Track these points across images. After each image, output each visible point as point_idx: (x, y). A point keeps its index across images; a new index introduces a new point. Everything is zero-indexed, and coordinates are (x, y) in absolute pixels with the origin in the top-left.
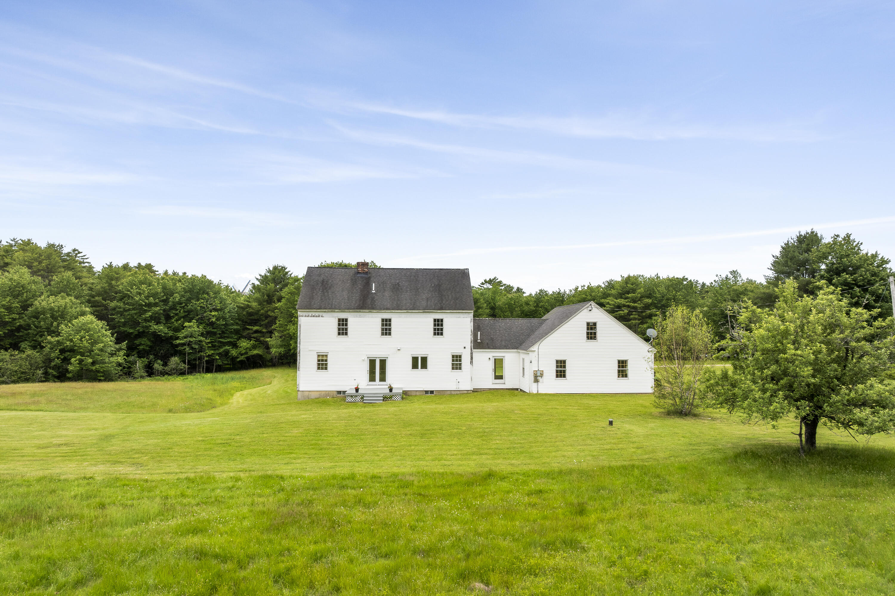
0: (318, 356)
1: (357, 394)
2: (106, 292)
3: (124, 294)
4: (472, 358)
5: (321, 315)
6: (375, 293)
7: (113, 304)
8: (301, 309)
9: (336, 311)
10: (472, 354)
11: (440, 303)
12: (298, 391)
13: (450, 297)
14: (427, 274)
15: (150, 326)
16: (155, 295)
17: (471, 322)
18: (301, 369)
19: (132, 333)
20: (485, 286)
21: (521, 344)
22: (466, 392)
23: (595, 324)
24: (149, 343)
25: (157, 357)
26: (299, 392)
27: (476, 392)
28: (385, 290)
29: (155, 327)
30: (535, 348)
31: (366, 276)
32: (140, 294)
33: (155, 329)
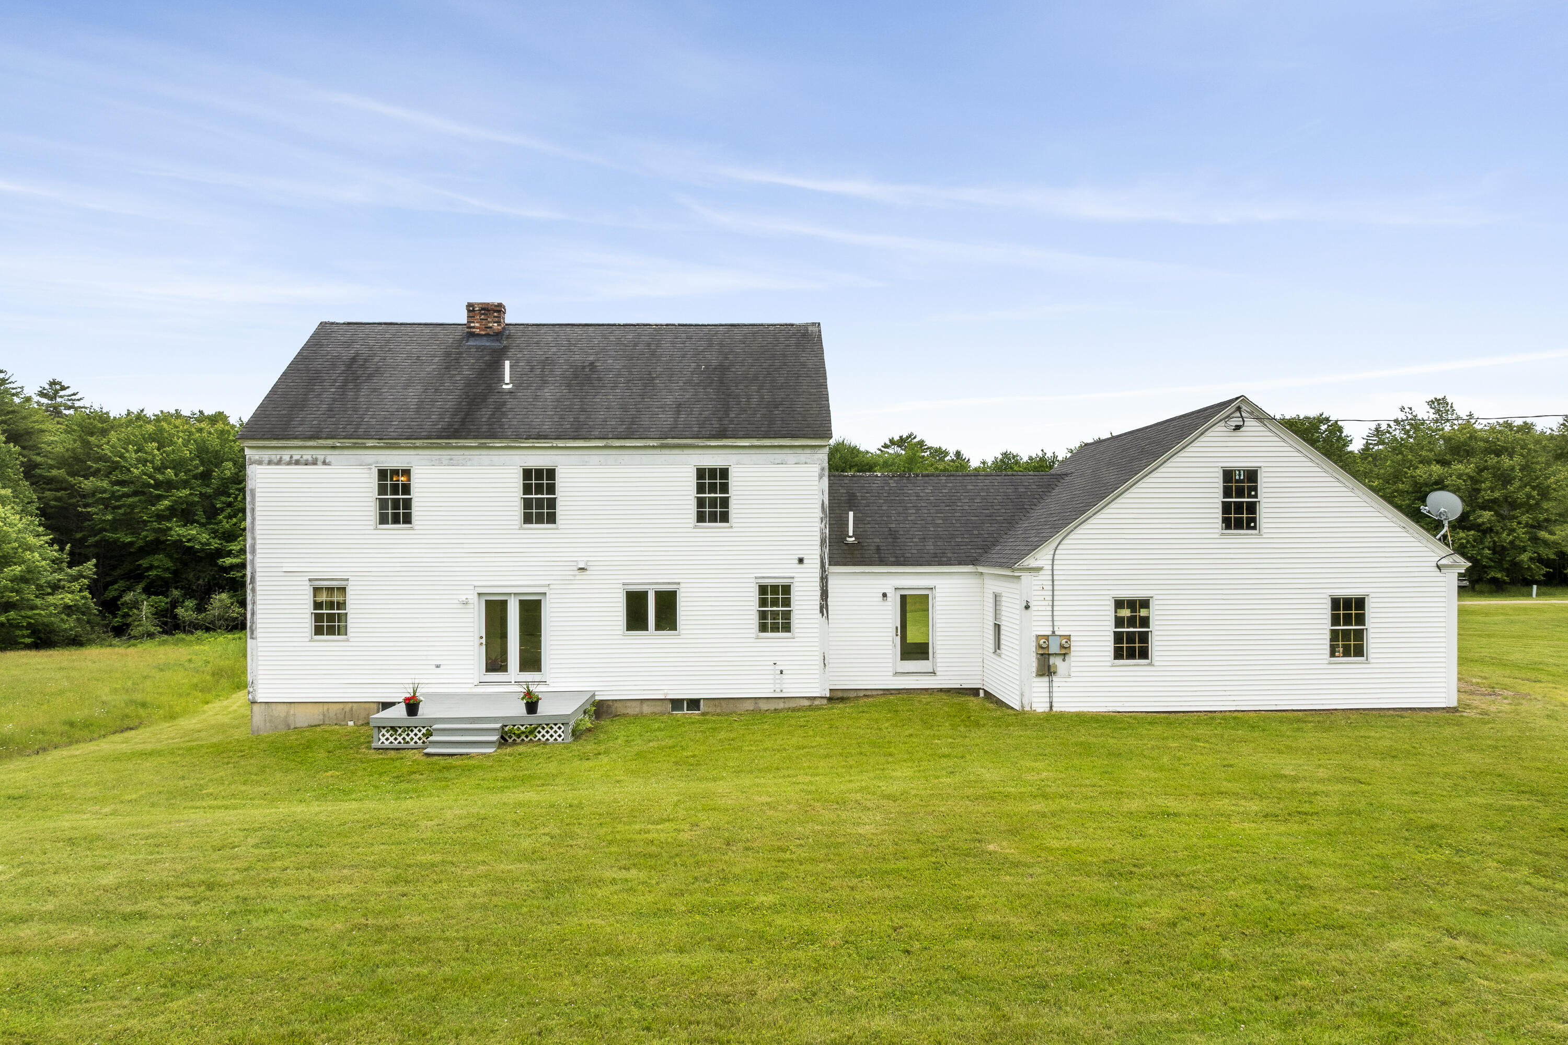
0: (317, 590)
1: (412, 721)
2: (77, 459)
3: (113, 462)
4: (824, 594)
5: (321, 458)
6: (510, 392)
7: (88, 484)
8: (253, 438)
9: (370, 443)
10: (824, 579)
11: (720, 419)
12: (254, 702)
13: (755, 400)
14: (690, 338)
15: (170, 529)
16: (178, 465)
17: (821, 477)
18: (259, 633)
19: (131, 544)
20: (891, 451)
21: (986, 549)
22: (807, 703)
23: (1252, 475)
24: (170, 564)
25: (189, 593)
26: (256, 707)
27: (842, 699)
28: (545, 382)
29: (179, 531)
30: (1041, 558)
31: (496, 344)
32: (145, 462)
33: (178, 535)
